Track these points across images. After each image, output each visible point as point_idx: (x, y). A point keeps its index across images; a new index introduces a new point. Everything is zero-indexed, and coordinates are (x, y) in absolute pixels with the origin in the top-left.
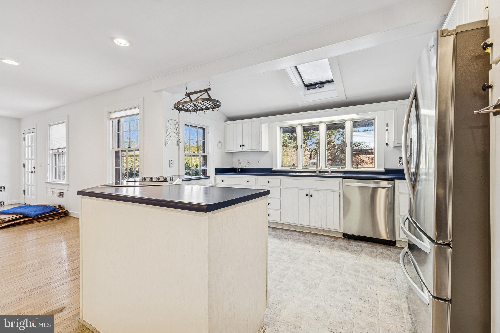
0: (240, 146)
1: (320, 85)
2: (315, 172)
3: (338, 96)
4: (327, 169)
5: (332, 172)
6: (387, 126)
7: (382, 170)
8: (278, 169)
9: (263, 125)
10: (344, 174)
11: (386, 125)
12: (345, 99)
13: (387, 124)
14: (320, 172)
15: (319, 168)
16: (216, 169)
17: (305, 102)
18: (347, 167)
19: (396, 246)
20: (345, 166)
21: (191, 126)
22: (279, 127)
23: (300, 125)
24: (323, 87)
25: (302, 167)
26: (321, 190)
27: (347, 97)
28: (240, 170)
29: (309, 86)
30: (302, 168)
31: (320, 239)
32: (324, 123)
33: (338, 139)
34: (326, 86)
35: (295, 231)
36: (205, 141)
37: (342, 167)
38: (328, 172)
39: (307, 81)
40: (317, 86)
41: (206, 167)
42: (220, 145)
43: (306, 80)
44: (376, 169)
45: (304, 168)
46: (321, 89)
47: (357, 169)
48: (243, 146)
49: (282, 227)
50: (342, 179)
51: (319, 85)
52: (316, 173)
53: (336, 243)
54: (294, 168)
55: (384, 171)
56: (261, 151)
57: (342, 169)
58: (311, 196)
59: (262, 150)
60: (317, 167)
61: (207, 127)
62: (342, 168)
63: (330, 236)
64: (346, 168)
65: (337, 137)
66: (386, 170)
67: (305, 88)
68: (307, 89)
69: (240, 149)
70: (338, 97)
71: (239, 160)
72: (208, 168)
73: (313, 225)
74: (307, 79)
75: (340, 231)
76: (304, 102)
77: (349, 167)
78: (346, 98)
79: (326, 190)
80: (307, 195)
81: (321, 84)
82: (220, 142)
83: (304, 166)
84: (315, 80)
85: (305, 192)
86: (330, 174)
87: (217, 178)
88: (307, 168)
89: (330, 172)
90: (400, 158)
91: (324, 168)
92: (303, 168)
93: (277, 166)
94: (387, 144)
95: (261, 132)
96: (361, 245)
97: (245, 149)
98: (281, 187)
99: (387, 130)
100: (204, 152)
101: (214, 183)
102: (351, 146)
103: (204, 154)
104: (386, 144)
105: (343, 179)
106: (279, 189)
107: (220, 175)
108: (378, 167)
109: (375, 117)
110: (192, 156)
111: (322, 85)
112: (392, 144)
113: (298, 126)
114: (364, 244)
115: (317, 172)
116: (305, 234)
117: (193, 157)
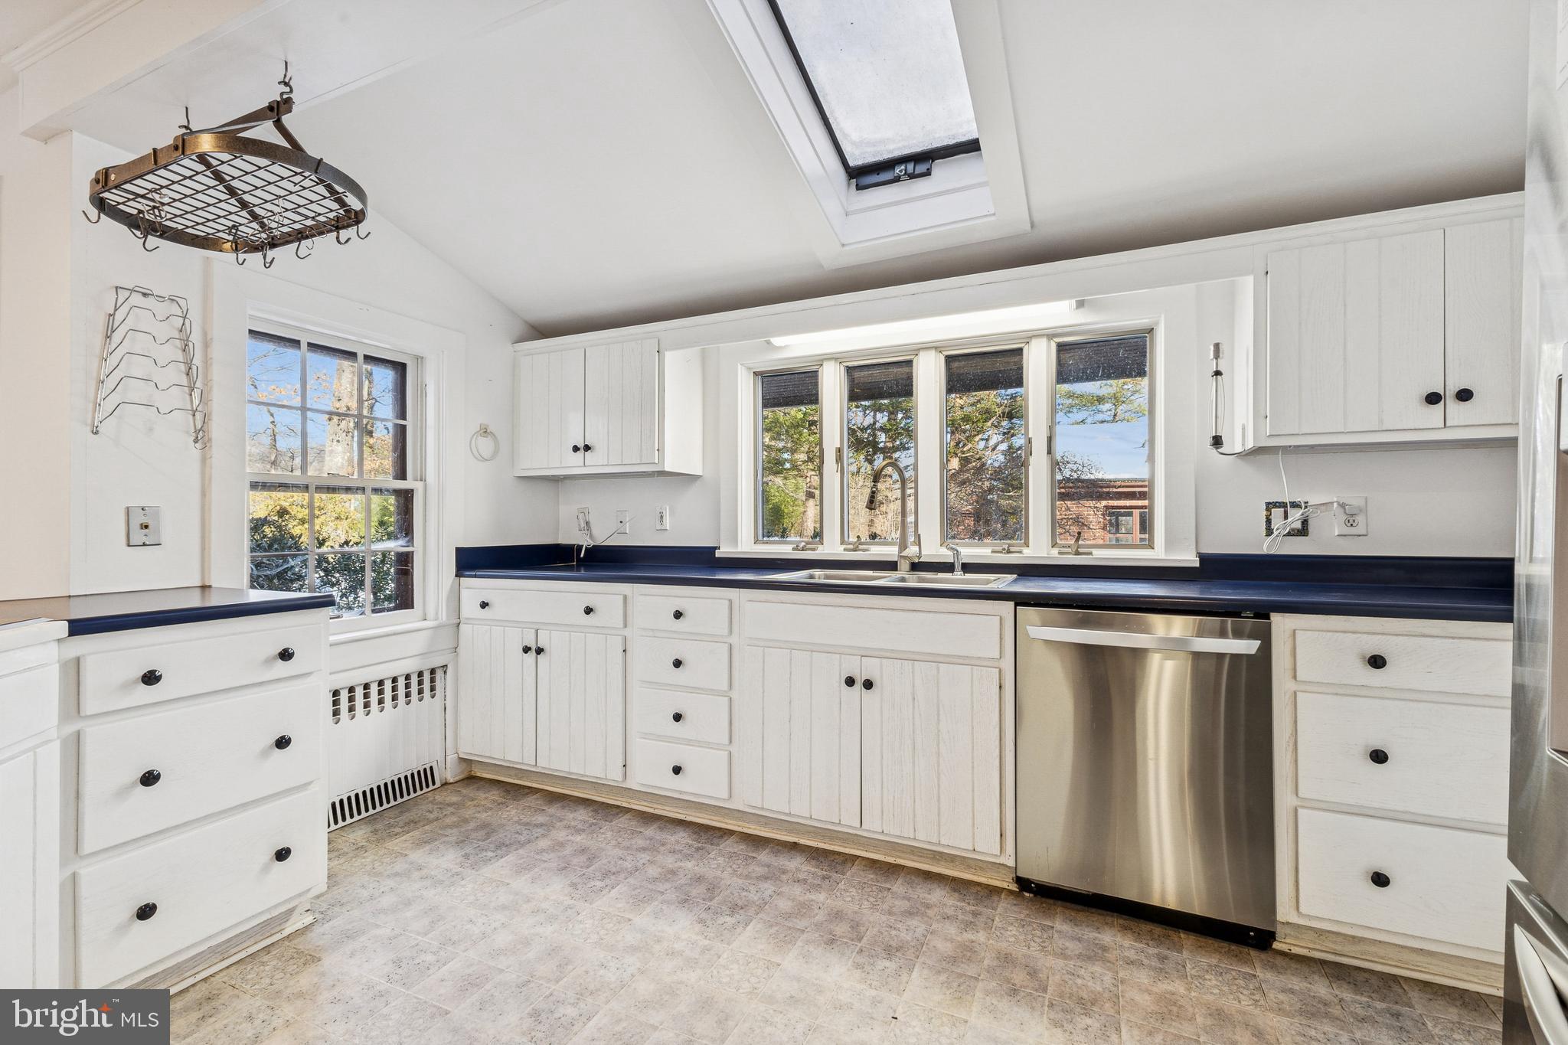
0: (576, 449)
1: (913, 164)
2: (892, 566)
3: (994, 214)
4: (944, 554)
5: (967, 568)
6: (1217, 356)
7: (1188, 558)
8: (739, 550)
9: (669, 356)
10: (1019, 575)
11: (1212, 348)
12: (1028, 227)
13: (1217, 346)
14: (915, 567)
15: (912, 551)
16: (459, 550)
17: (847, 245)
18: (1030, 544)
19: (1276, 945)
20: (1023, 541)
21: (310, 345)
22: (749, 369)
23: (836, 359)
24: (930, 175)
25: (843, 542)
26: (913, 658)
27: (1037, 217)
28: (582, 555)
29: (863, 175)
30: (844, 546)
31: (905, 905)
32: (933, 353)
33: (996, 447)
34: (940, 168)
35: (795, 846)
36: (409, 423)
37: (1010, 545)
38: (948, 567)
39: (857, 152)
40: (899, 170)
41: (411, 541)
42: (485, 445)
43: (854, 143)
44: (1158, 555)
45: (851, 547)
46: (921, 186)
47: (1077, 553)
48: (587, 448)
49: (740, 823)
50: (1012, 604)
51: (910, 167)
52: (896, 570)
53: (981, 937)
54: (809, 546)
55: (1198, 565)
56: (662, 473)
57: (1009, 552)
58: (868, 685)
59: (667, 469)
60: (903, 546)
61: (419, 359)
62: (1012, 549)
63: (954, 879)
64: (1026, 551)
65: (992, 443)
66: (1204, 558)
67: (849, 185)
68: (859, 188)
69: (575, 464)
70: (993, 218)
71: (584, 512)
72: (417, 548)
73: (874, 826)
74: (855, 136)
75: (1001, 860)
76: (843, 245)
77: (1039, 548)
78: (1033, 226)
79: (936, 659)
80: (850, 682)
81: (922, 161)
82: (485, 432)
83: (851, 540)
84: (891, 147)
85: (840, 665)
86: (958, 580)
87: (464, 593)
88: (861, 547)
89: (958, 566)
90: (1268, 504)
91: (933, 549)
92: (845, 550)
93: (734, 540)
94: (1217, 441)
95: (662, 390)
96: (1105, 949)
97: (594, 463)
98: (734, 640)
99: (1218, 373)
100: (402, 474)
101: (448, 616)
102: (1049, 452)
103: (401, 485)
104: (1210, 441)
105: (1016, 605)
106: (726, 647)
107: (475, 576)
108: (1169, 544)
109: (1157, 323)
110: (312, 488)
111: (921, 168)
112: (1235, 443)
113: (825, 364)
114: (1119, 939)
115: (904, 566)
116: (839, 868)
117: (317, 496)
